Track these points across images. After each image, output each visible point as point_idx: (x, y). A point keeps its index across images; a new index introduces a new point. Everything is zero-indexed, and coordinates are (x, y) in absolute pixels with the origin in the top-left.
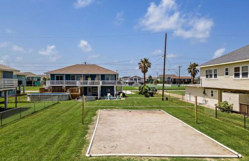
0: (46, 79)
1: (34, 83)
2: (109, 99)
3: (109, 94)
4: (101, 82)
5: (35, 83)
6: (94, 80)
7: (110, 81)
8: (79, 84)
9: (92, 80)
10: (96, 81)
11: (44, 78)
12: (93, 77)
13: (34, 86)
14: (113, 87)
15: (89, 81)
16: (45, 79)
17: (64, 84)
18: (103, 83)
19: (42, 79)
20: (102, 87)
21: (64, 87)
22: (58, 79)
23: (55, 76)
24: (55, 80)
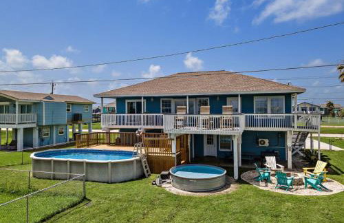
2: (272, 187)
3: (271, 161)
4: (242, 118)
6: (220, 113)
7: (269, 115)
8: (171, 125)
9: (212, 112)
10: (227, 115)
12: (217, 102)
14: (283, 134)
15: (205, 115)
17: (140, 123)
18: (249, 122)
20: (245, 133)
21: (139, 133)
22: (131, 111)
23: (127, 101)
24: (126, 112)
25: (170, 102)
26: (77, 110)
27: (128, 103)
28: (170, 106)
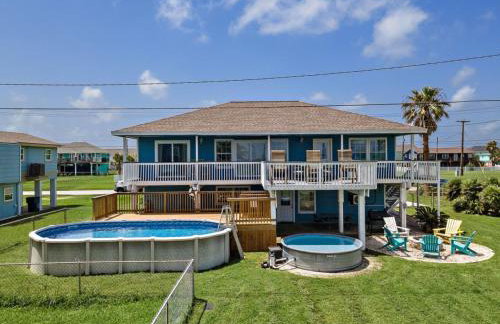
0: (121, 158)
1: (94, 169)
5: (97, 167)
11: (117, 155)
13: (94, 174)
16: (119, 158)
17: (194, 177)
19: (111, 159)
21: (193, 191)
22: (165, 158)
23: (157, 143)
24: (156, 159)
25: (230, 144)
26: (36, 158)
27: (159, 145)
28: (229, 150)
